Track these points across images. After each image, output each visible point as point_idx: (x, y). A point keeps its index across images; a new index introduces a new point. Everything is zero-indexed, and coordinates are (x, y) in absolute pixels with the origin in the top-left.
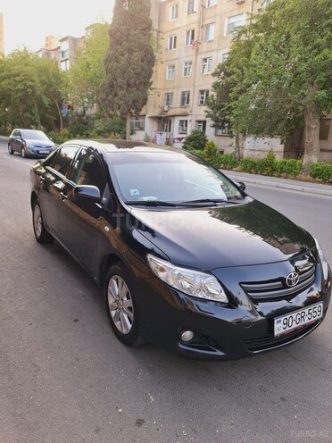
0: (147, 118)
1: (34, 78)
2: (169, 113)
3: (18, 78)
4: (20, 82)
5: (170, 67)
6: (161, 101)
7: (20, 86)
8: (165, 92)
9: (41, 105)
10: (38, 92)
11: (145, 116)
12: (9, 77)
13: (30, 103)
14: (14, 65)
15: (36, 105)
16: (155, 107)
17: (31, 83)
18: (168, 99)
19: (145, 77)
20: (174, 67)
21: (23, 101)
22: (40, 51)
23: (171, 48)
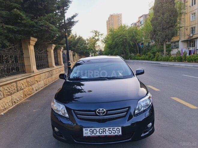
0: (180, 42)
1: (126, 35)
2: (193, 37)
3: (120, 37)
4: (121, 38)
5: (192, 14)
6: (188, 32)
7: (121, 40)
8: (191, 27)
9: (130, 45)
10: (128, 40)
11: (179, 41)
12: (117, 37)
13: (125, 45)
14: (119, 32)
15: (128, 46)
16: (185, 35)
17: (125, 38)
18: (192, 30)
19: (172, 23)
20: (195, 14)
21: (122, 45)
22: (132, 24)
23: (192, 5)
